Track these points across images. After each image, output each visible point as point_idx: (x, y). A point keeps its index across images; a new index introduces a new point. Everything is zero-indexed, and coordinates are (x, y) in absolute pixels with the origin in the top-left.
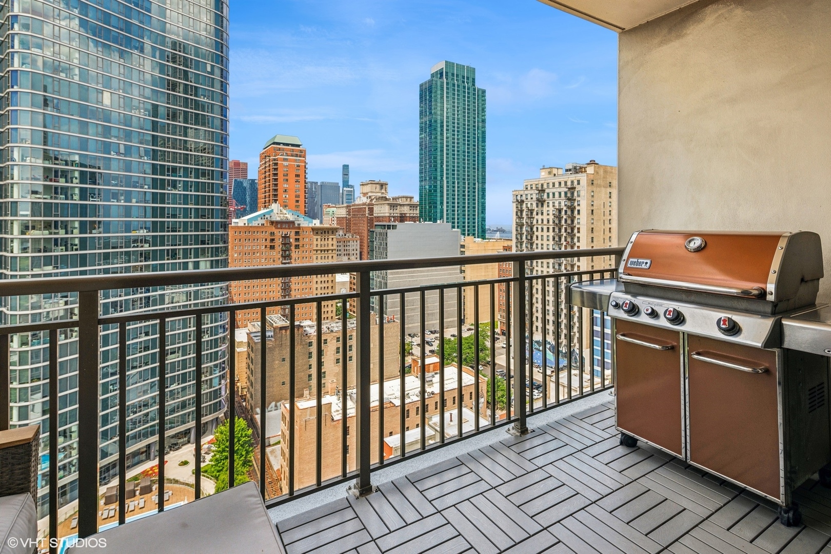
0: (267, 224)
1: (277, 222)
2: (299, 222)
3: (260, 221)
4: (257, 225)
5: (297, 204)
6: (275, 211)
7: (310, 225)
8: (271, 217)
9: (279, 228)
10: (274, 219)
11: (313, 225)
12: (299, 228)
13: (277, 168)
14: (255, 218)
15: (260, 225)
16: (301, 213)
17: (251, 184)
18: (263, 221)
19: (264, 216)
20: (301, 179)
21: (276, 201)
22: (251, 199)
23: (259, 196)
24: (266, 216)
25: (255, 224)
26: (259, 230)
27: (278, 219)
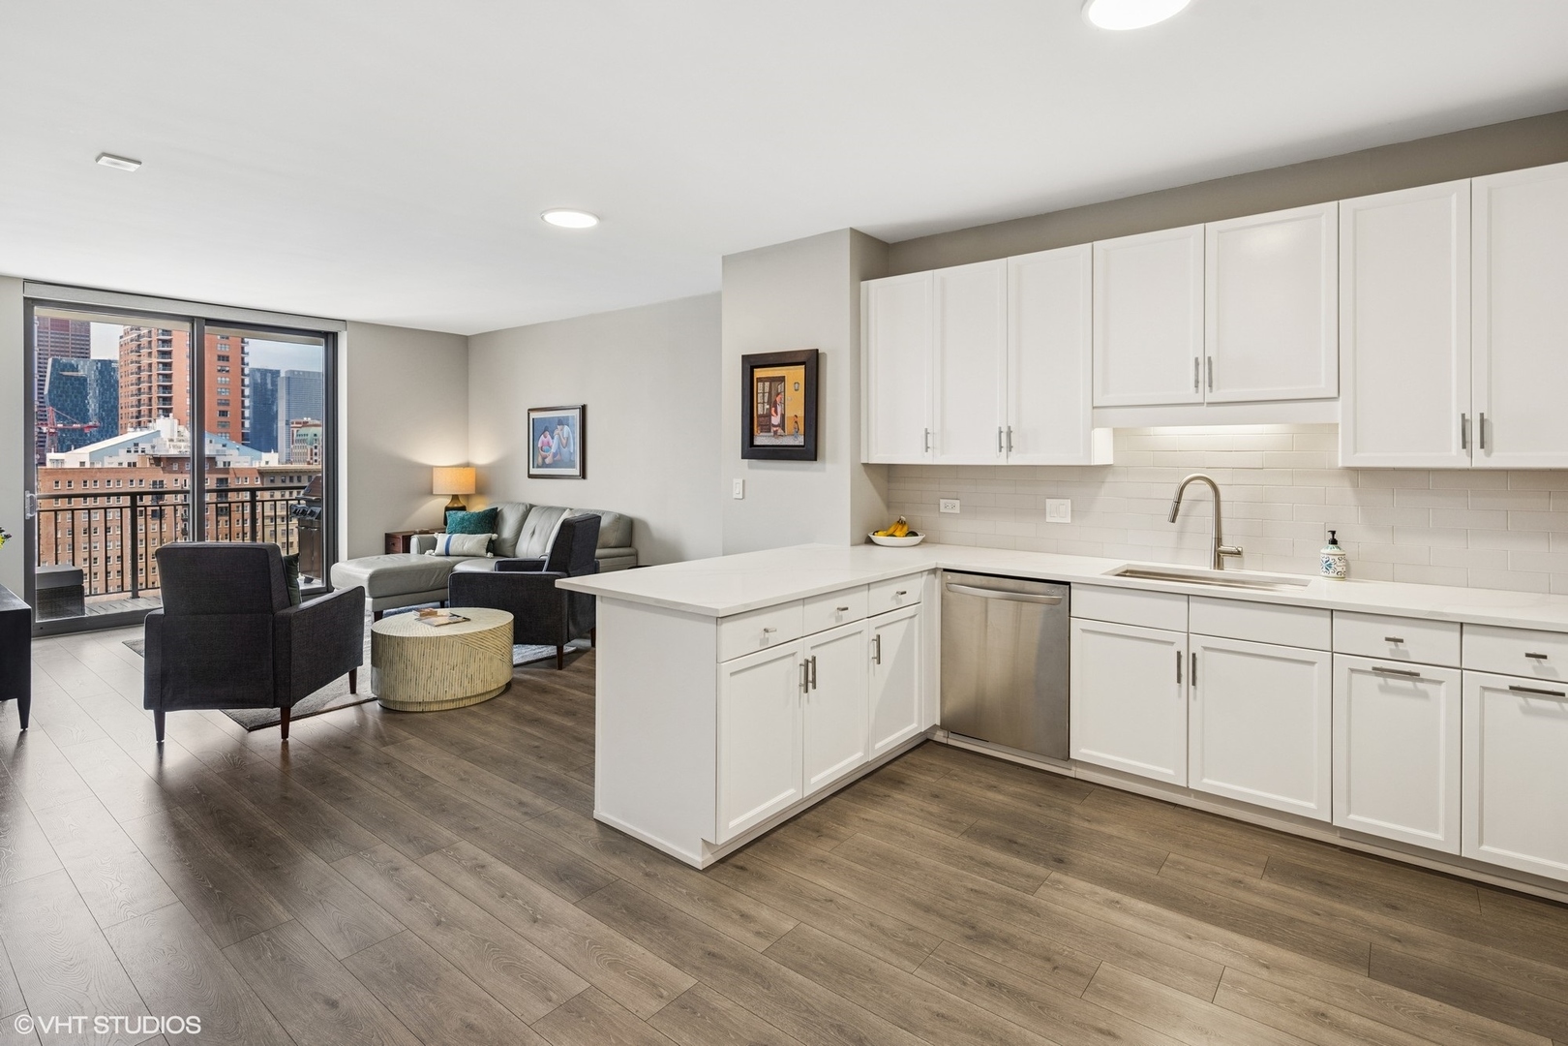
0: (144, 462)
1: (171, 460)
2: (227, 459)
3: (125, 458)
4: (116, 465)
5: (223, 419)
6: (165, 435)
7: (256, 465)
8: (153, 447)
9: (175, 472)
10: (161, 452)
11: (263, 464)
12: (226, 469)
13: (170, 341)
14: (112, 451)
15: (125, 465)
16: (232, 438)
17: (100, 372)
18: (133, 458)
19: (136, 445)
20: (233, 366)
21: (167, 412)
22: (101, 407)
23: (122, 401)
24: (141, 446)
25: (110, 463)
26: (121, 475)
27: (173, 452)
